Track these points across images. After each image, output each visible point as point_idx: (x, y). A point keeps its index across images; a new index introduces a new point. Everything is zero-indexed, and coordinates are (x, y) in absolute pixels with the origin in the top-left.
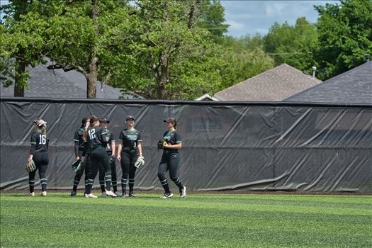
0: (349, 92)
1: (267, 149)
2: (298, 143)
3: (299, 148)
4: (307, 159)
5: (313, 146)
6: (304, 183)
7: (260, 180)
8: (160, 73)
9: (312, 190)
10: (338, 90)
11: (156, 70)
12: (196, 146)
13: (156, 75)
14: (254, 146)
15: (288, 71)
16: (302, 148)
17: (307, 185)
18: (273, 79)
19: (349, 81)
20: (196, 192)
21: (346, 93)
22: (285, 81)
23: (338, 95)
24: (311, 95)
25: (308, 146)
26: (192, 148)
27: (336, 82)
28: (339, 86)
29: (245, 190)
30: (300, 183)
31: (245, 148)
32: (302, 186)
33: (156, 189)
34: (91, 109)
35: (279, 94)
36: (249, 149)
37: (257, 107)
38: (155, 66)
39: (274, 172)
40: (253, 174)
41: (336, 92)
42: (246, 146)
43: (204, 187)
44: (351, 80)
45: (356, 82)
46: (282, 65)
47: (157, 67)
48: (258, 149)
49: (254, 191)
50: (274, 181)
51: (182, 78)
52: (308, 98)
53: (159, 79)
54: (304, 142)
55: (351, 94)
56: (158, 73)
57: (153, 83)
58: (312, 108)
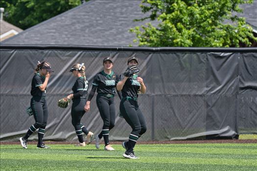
0: (66, 35)
2: (66, 90)
10: (54, 33)
14: (21, 93)
19: (66, 23)
21: (64, 36)
23: (55, 39)
24: (26, 38)
27: (52, 25)
28: (55, 29)
31: (12, 95)
36: (16, 96)
41: (53, 36)
42: (12, 93)
44: (68, 22)
45: (73, 24)
52: (24, 42)
55: (69, 38)
58: (81, 52)
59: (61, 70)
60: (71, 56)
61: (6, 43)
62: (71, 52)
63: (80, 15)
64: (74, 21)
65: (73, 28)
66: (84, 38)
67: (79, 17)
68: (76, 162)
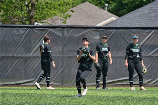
0: (146, 20)
2: (145, 54)
3: (147, 57)
4: (152, 64)
5: (156, 55)
6: (150, 80)
7: (121, 78)
8: (30, 8)
9: (155, 84)
10: (138, 19)
11: (27, 6)
13: (28, 9)
14: (118, 56)
15: (89, 7)
16: (149, 57)
17: (152, 81)
18: (79, 12)
19: (146, 12)
21: (144, 20)
22: (87, 13)
23: (139, 22)
24: (121, 22)
25: (152, 55)
27: (137, 14)
28: (139, 16)
29: (112, 85)
30: (147, 80)
32: (149, 82)
33: (55, 84)
35: (84, 22)
38: (27, 3)
40: (117, 74)
41: (137, 20)
44: (147, 12)
45: (150, 13)
46: (85, 3)
47: (29, 4)
48: (120, 57)
49: (118, 85)
51: (45, 11)
52: (119, 24)
53: (30, 11)
54: (150, 53)
55: (147, 22)
56: (29, 8)
57: (26, 15)
58: (155, 30)
59: (142, 41)
60: (149, 33)
61: (109, 25)
62: (148, 30)
63: (154, 8)
64: (151, 11)
65: (150, 15)
66: (156, 21)
67: (154, 9)
68: (151, 98)
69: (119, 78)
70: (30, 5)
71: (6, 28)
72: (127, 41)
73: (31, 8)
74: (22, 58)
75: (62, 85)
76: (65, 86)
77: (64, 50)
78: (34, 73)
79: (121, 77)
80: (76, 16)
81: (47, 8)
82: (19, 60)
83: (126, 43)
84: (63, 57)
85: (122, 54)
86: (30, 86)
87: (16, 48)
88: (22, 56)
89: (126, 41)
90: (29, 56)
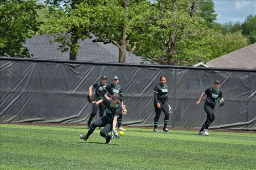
1: (243, 101)
8: (169, 47)
11: (167, 45)
12: (193, 98)
13: (167, 48)
18: (247, 53)
20: (192, 130)
26: (191, 99)
29: (226, 129)
34: (122, 70)
35: (252, 64)
37: (237, 72)
38: (166, 43)
39: (247, 118)
40: (233, 118)
43: (198, 127)
47: (168, 42)
48: (236, 101)
49: (233, 130)
50: (247, 124)
51: (184, 50)
53: (169, 51)
57: (165, 54)
69: (234, 123)
70: (170, 44)
71: (116, 67)
72: (245, 84)
73: (171, 47)
74: (131, 98)
75: (173, 127)
76: (176, 129)
77: (176, 91)
78: (143, 114)
79: (236, 122)
80: (244, 57)
81: (187, 47)
82: (127, 99)
83: (243, 87)
84: (175, 99)
85: (239, 98)
86: (139, 127)
87: (126, 88)
88: (131, 96)
89: (243, 84)
90: (139, 96)
